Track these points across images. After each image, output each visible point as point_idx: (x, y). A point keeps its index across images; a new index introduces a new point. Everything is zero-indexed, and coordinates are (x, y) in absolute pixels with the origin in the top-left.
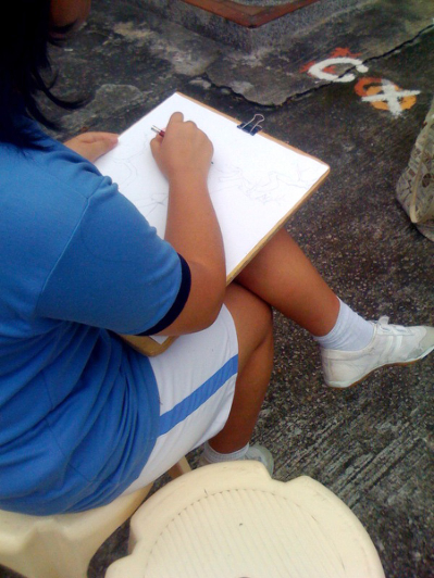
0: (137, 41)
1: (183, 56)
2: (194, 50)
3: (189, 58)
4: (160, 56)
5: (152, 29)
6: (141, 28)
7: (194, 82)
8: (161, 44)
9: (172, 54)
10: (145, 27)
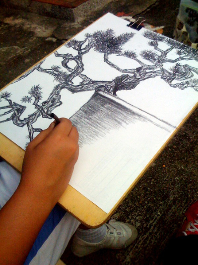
0: (16, 25)
1: (40, 28)
2: (46, 24)
3: (44, 28)
4: (29, 30)
5: (23, 18)
6: (17, 19)
7: (47, 39)
8: (28, 24)
9: (35, 28)
10: (20, 17)
